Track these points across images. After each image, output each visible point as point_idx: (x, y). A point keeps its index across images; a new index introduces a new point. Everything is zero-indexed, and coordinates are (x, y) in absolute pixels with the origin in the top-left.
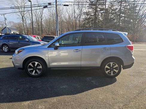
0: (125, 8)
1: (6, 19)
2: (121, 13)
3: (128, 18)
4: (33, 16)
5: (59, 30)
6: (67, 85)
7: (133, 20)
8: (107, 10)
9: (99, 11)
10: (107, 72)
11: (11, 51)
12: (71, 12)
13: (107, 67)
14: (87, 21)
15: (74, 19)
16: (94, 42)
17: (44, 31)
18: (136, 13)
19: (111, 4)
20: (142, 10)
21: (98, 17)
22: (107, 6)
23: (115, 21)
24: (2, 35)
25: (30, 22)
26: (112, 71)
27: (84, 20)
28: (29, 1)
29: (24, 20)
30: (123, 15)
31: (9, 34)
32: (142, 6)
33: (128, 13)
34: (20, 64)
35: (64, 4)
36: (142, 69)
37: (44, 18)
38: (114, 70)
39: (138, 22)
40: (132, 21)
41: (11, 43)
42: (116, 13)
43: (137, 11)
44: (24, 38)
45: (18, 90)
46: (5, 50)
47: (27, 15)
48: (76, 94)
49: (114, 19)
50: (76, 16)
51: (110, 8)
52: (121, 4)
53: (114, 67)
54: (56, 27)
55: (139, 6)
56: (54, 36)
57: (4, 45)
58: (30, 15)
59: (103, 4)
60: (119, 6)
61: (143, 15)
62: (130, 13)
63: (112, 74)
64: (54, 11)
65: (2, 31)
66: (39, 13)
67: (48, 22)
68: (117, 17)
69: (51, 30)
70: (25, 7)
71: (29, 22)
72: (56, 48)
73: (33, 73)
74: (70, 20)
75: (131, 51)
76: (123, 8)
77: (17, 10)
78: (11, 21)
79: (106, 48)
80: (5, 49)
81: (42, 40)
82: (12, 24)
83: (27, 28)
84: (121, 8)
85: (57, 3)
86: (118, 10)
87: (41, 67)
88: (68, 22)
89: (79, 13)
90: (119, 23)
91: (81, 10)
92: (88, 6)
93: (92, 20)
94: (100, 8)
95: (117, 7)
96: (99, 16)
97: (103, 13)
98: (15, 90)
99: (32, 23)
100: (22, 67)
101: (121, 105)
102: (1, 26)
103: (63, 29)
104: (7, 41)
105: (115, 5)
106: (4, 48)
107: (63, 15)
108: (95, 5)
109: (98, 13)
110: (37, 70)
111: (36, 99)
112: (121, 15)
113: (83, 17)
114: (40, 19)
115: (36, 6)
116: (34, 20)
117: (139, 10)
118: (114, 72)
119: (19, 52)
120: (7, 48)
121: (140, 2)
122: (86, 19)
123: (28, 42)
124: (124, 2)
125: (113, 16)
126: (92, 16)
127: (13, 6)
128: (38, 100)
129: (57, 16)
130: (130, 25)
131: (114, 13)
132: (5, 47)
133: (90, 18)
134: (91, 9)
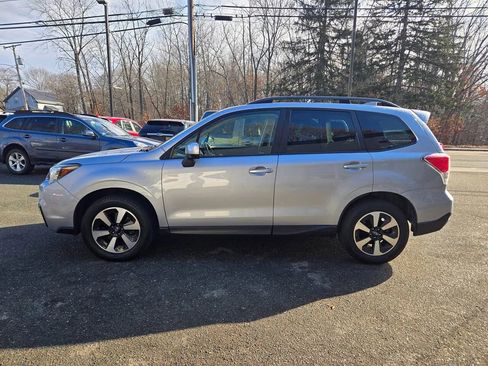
0: (421, 32)
1: (19, 61)
2: (406, 45)
3: (427, 63)
4: (111, 51)
5: (200, 102)
6: (225, 287)
7: (446, 70)
8: (358, 36)
9: (333, 38)
10: (360, 244)
11: (35, 171)
12: (240, 40)
13: (359, 226)
14: (292, 72)
15: (249, 65)
16: (318, 141)
17: (148, 103)
18: (454, 46)
19: (374, 15)
20: (476, 40)
21: (330, 59)
22: (360, 22)
23: (387, 73)
24: (7, 114)
25: (101, 72)
26: (377, 243)
27: (284, 70)
28: (100, 3)
29: (83, 64)
30: (413, 54)
31: (29, 112)
32: (475, 26)
33: (429, 47)
34: (64, 214)
35: (218, 13)
36: (478, 234)
37: (150, 61)
38: (384, 237)
39: (459, 77)
40: (440, 73)
41: (37, 141)
42: (388, 46)
43: (457, 41)
44: (80, 126)
45: (60, 304)
46: (16, 166)
47: (92, 49)
48: (254, 319)
49: (383, 68)
51: (369, 29)
52: (406, 17)
53: (384, 228)
54: (190, 91)
55: (466, 26)
56: (182, 121)
57: (11, 148)
58: (100, 48)
59: (346, 16)
60: (400, 22)
61: (477, 55)
62: (435, 47)
63: (377, 252)
64: (184, 39)
65: (6, 101)
66: (134, 42)
67: (163, 73)
68: (394, 59)
69: (173, 100)
70: (86, 20)
71: (97, 71)
72: (190, 161)
73: (111, 247)
74: (236, 68)
75: (442, 174)
76: (414, 29)
77: (59, 32)
78: (38, 68)
79: (357, 163)
80: (16, 163)
81: (143, 133)
82: (40, 79)
83: (93, 94)
84: (404, 30)
85: (194, 11)
86: (395, 37)
87: (136, 226)
88: (230, 76)
89: (266, 46)
90: (400, 79)
91: (274, 35)
92: (296, 23)
93: (310, 70)
94: (335, 30)
95: (391, 25)
96: (333, 57)
97: (347, 44)
98: (46, 305)
99: (109, 76)
100: (71, 224)
101: (411, 358)
102: (3, 85)
103: (211, 96)
104: (22, 135)
105: (386, 19)
106: (11, 158)
107: (213, 52)
108: (319, 18)
109: (329, 46)
110: (124, 237)
111: (117, 337)
112: (406, 52)
113: (281, 57)
114: (135, 62)
116: (116, 65)
117: (466, 37)
118: (384, 245)
119: (62, 174)
120: (23, 158)
121: (468, 12)
122: (290, 65)
123: (94, 138)
124: (416, 11)
125: (379, 56)
126: (309, 54)
127: (44, 17)
128: (125, 340)
129: (193, 53)
130: (435, 88)
131: (382, 47)
132: (15, 157)
133: (303, 62)
134: (307, 32)
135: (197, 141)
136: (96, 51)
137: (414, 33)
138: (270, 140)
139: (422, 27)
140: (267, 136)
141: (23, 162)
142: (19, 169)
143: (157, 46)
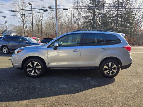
0: (122, 13)
1: (6, 22)
2: (118, 17)
3: (124, 22)
4: (33, 19)
5: (59, 33)
6: (66, 85)
7: (130, 24)
8: (104, 14)
9: (97, 15)
10: (105, 72)
11: (10, 52)
12: (71, 15)
13: (105, 67)
14: (86, 25)
15: (73, 23)
17: (44, 34)
18: (132, 17)
19: (109, 8)
20: (138, 15)
21: (96, 21)
22: (105, 10)
23: (113, 25)
24: (2, 36)
25: (30, 25)
26: (110, 72)
27: (83, 24)
28: (30, 5)
29: (25, 23)
30: (120, 19)
31: (9, 36)
32: (138, 12)
33: (125, 17)
34: (19, 64)
35: (64, 8)
36: (140, 70)
37: (45, 22)
38: (113, 70)
39: (134, 26)
40: (128, 25)
41: (11, 44)
42: (113, 17)
43: (133, 16)
44: (24, 40)
45: (17, 89)
46: (5, 51)
48: (75, 93)
49: (111, 23)
50: (75, 20)
51: (108, 12)
52: (118, 9)
53: (112, 67)
54: (56, 30)
55: (135, 11)
56: (54, 38)
57: (3, 46)
58: (30, 18)
59: (101, 9)
60: (116, 10)
61: (139, 20)
62: (126, 17)
63: (111, 74)
64: (54, 15)
65: (2, 33)
66: (40, 16)
67: (48, 25)
68: (115, 21)
69: (51, 33)
70: (26, 10)
71: (29, 25)
73: (32, 73)
74: (69, 24)
75: (129, 52)
76: (120, 12)
77: (18, 13)
78: (11, 24)
80: (5, 50)
81: (42, 42)
82: (12, 27)
83: (28, 31)
84: (118, 13)
85: (57, 7)
86: (115, 15)
87: (40, 67)
88: (68, 26)
89: (78, 17)
90: (117, 26)
91: (80, 14)
92: (86, 11)
93: (90, 24)
94: (98, 13)
95: (114, 11)
97: (101, 17)
98: (13, 90)
99: (33, 26)
100: (21, 67)
101: (121, 104)
102: (1, 29)
103: (62, 32)
104: (7, 42)
105: (112, 10)
106: (3, 49)
107: (63, 19)
108: (93, 9)
109: (96, 17)
110: (36, 70)
111: (34, 99)
112: (118, 19)
113: (82, 20)
114: (40, 22)
115: (36, 9)
116: (34, 23)
117: (135, 15)
118: (113, 72)
119: (18, 52)
120: (7, 49)
122: (85, 23)
123: (28, 43)
124: (121, 7)
125: (110, 20)
126: (90, 20)
127: (14, 9)
128: (36, 99)
129: (57, 19)
130: (127, 29)
131: (111, 18)
132: (4, 49)
133: (88, 22)
134: (90, 13)
135: (58, 42)
136: (29, 19)
137: (120, 14)
138: (79, 42)
139: (123, 12)
140: (78, 41)
141: (7, 50)
142: (5, 52)
143: (46, 18)
